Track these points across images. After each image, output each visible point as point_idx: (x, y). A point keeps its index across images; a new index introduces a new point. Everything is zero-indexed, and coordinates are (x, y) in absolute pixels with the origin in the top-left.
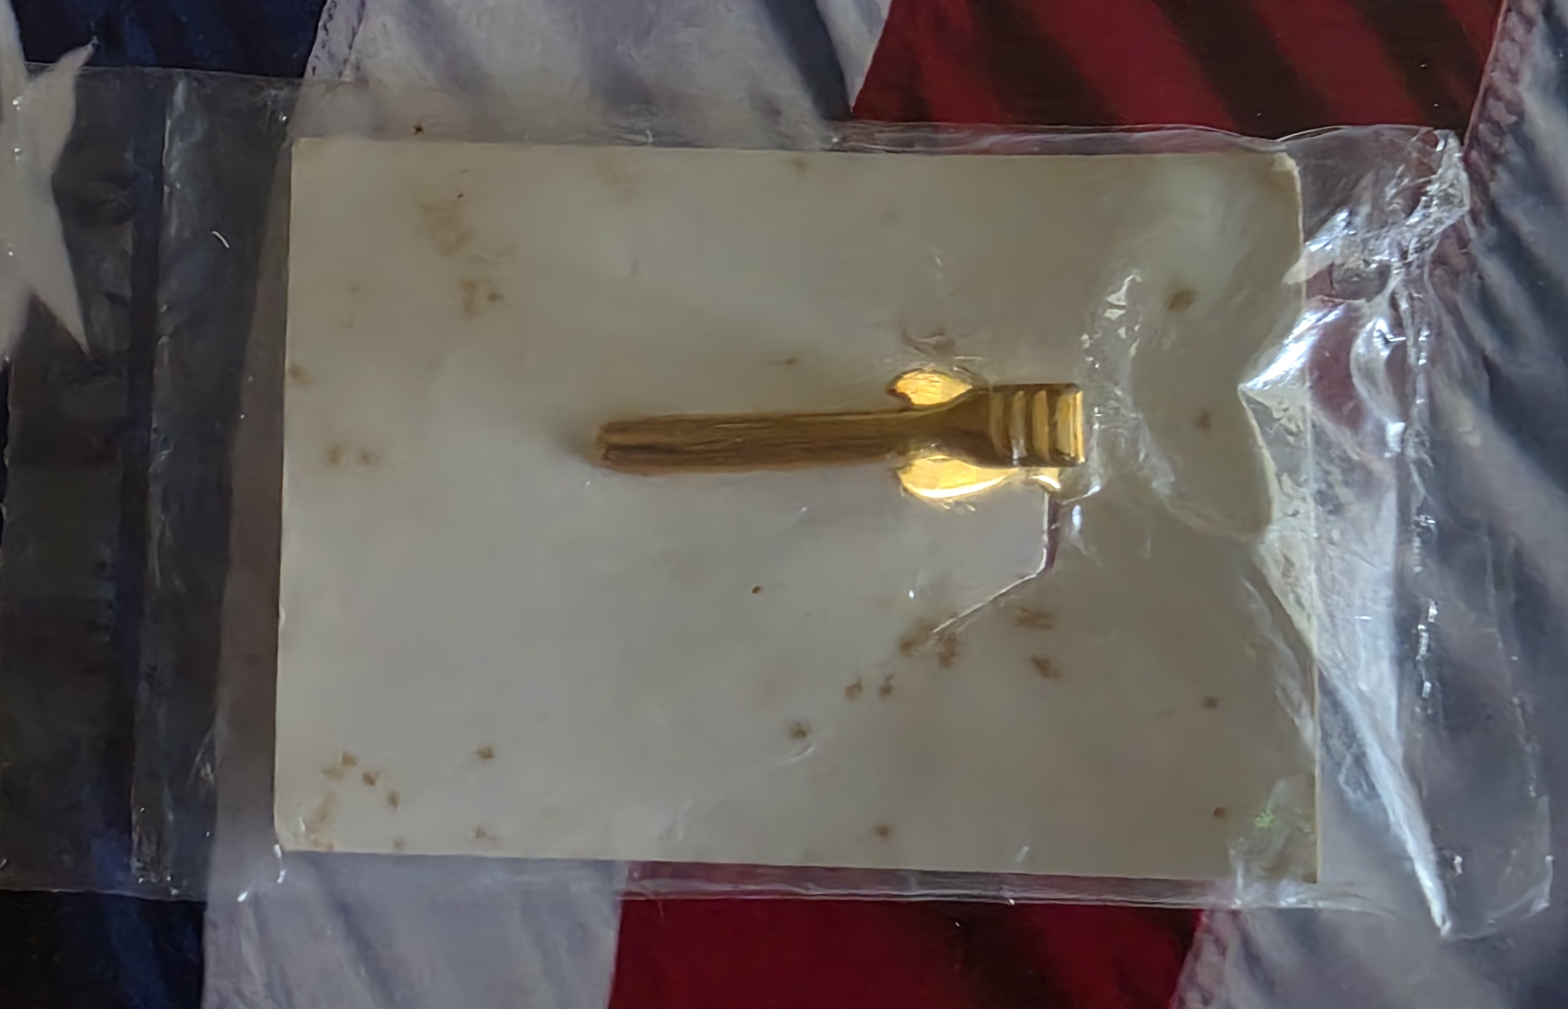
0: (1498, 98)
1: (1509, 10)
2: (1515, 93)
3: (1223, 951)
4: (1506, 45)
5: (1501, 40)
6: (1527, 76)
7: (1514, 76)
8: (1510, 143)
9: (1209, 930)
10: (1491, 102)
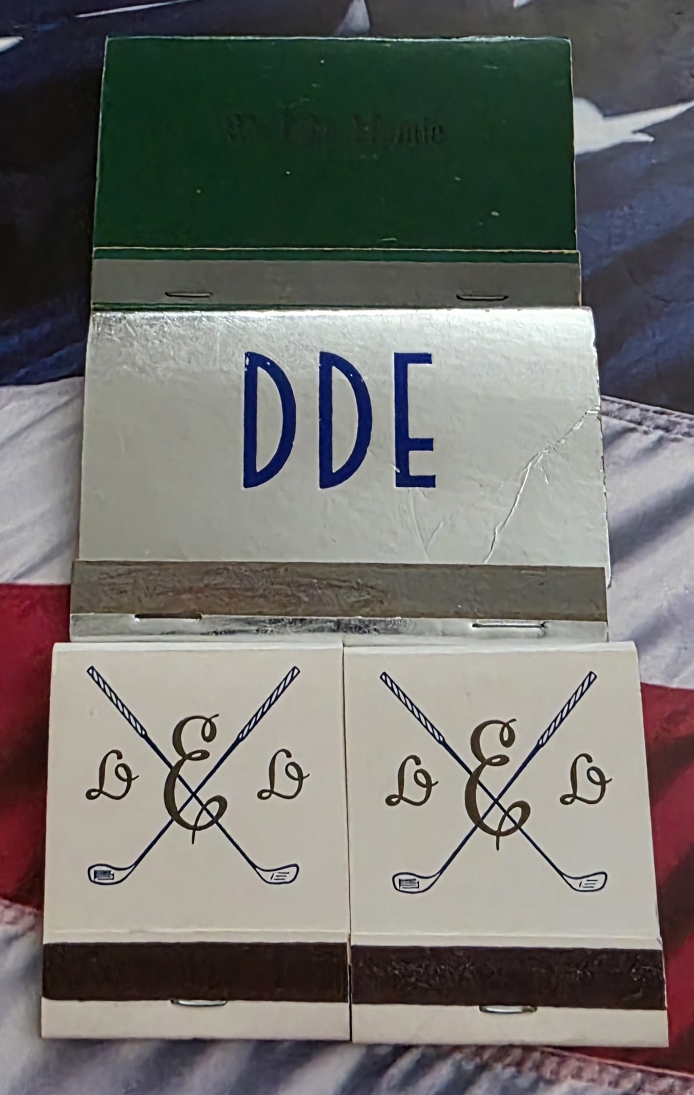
0: (559, 1064)
1: (620, 1068)
2: (566, 1077)
3: (12, 923)
4: (597, 1068)
5: (600, 1064)
6: (580, 1084)
7: (577, 1075)
8: (533, 1075)
9: (23, 914)
10: (555, 1059)
